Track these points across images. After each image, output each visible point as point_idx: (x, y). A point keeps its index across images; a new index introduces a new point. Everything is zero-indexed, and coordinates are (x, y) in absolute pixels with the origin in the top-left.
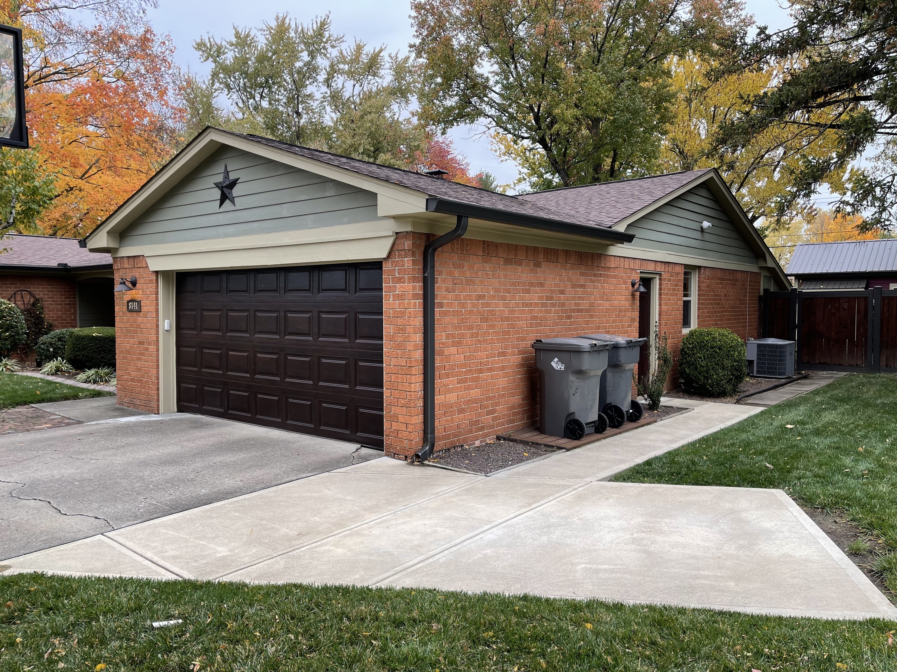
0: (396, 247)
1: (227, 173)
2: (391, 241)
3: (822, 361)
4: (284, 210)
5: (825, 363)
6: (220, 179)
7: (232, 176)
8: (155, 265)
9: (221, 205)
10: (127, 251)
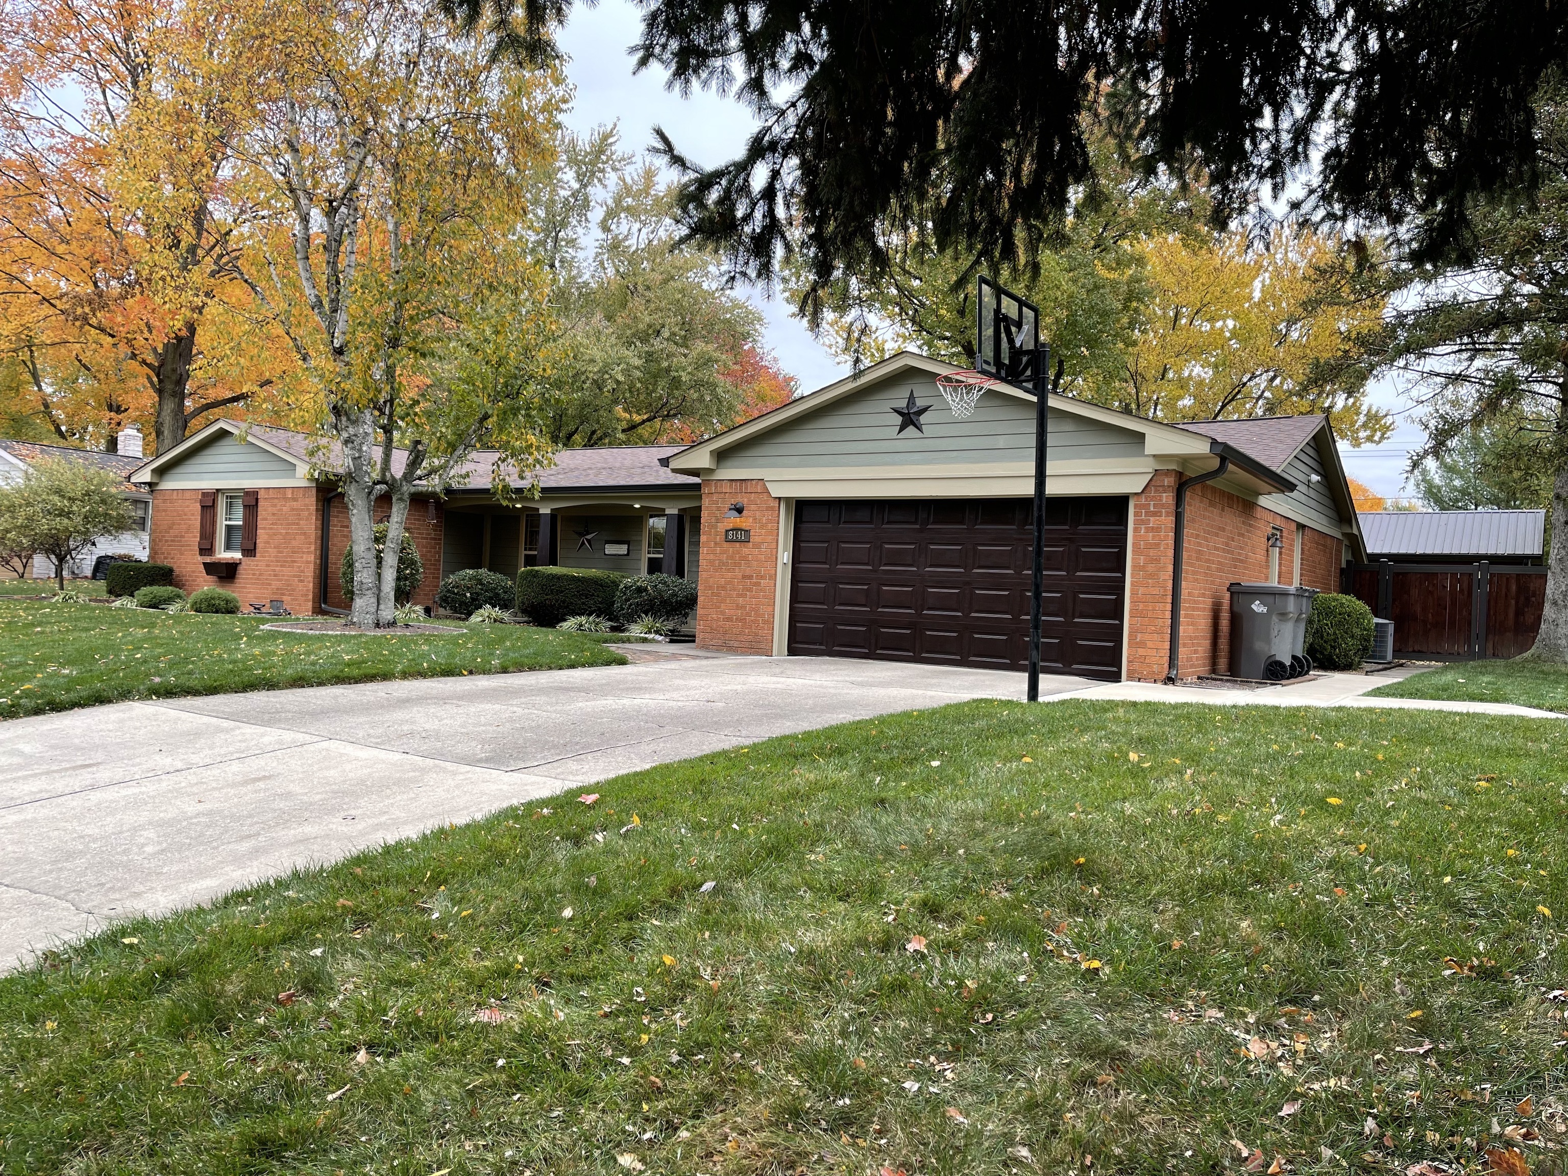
0: (1153, 483)
1: (911, 399)
2: (1150, 476)
3: (1416, 649)
4: (1001, 442)
5: (1419, 652)
6: (902, 404)
7: (920, 403)
8: (777, 491)
9: (900, 432)
10: (730, 472)
